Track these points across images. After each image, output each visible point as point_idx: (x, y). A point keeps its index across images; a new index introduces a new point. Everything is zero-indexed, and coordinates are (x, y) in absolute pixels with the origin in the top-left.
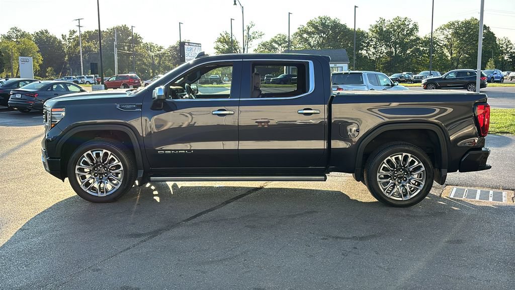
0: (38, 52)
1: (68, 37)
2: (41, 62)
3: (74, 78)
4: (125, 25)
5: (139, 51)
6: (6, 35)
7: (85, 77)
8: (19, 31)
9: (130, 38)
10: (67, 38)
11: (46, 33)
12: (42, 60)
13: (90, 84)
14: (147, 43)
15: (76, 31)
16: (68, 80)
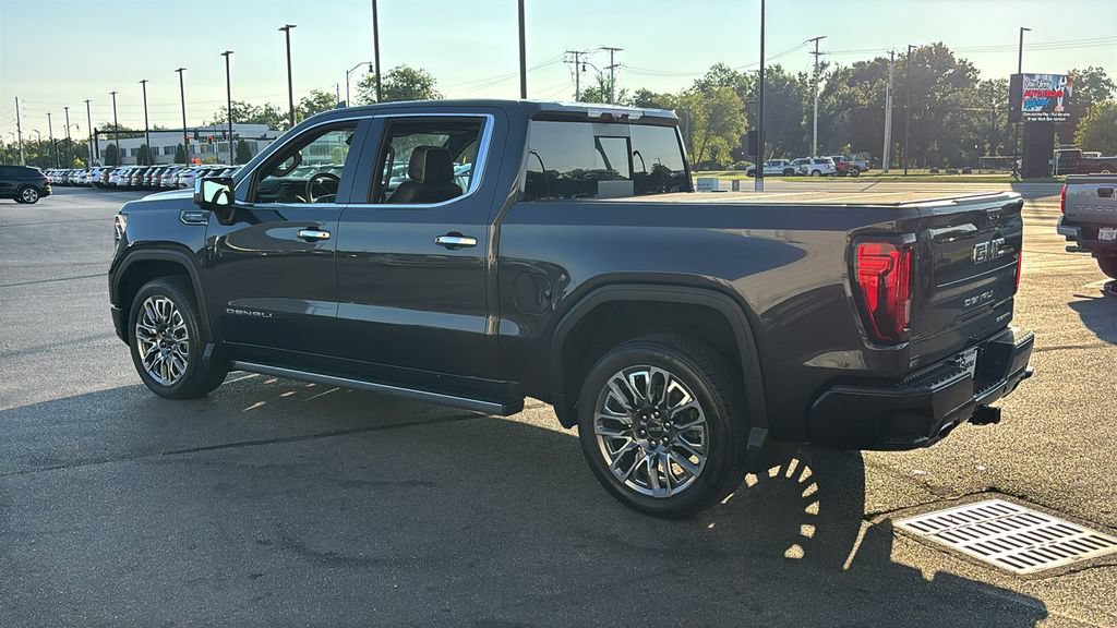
0: (742, 111)
1: (810, 77)
2: (744, 132)
3: (785, 164)
4: (941, 44)
5: (963, 100)
6: (703, 79)
7: (812, 161)
8: (725, 71)
9: (951, 71)
10: (807, 80)
11: (777, 71)
12: (746, 128)
13: (821, 175)
14: (990, 81)
15: (829, 64)
16: (773, 168)
